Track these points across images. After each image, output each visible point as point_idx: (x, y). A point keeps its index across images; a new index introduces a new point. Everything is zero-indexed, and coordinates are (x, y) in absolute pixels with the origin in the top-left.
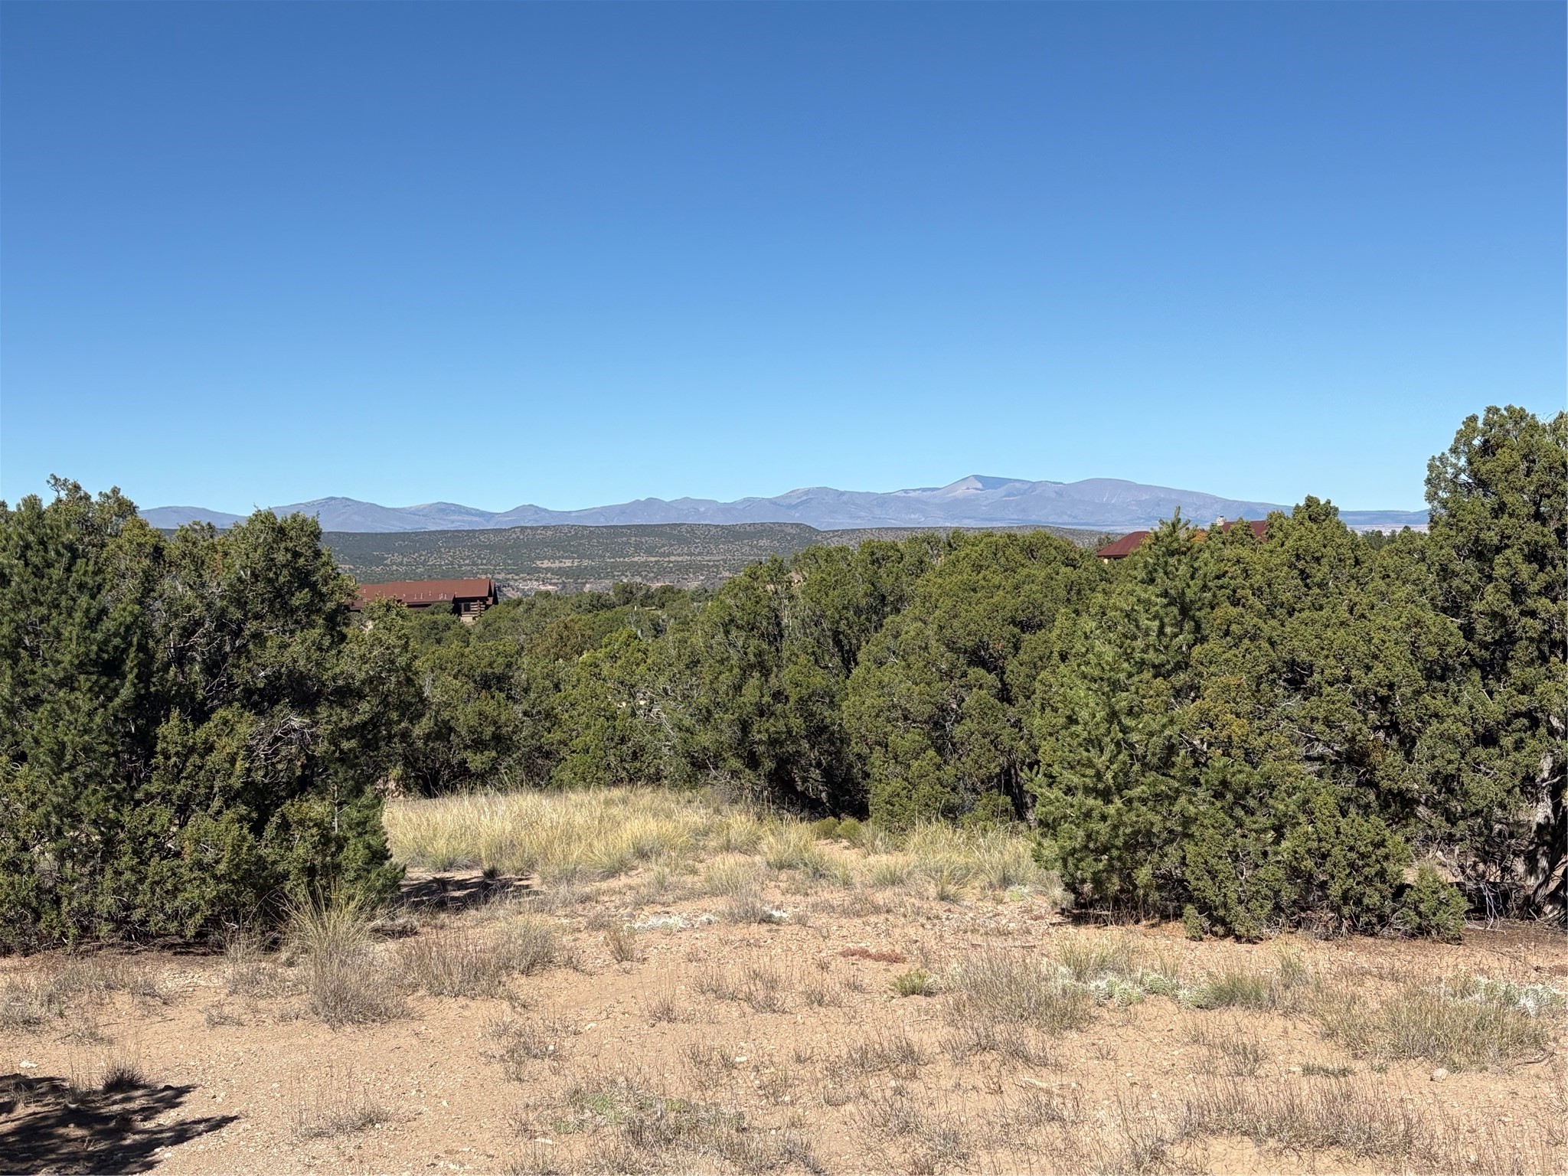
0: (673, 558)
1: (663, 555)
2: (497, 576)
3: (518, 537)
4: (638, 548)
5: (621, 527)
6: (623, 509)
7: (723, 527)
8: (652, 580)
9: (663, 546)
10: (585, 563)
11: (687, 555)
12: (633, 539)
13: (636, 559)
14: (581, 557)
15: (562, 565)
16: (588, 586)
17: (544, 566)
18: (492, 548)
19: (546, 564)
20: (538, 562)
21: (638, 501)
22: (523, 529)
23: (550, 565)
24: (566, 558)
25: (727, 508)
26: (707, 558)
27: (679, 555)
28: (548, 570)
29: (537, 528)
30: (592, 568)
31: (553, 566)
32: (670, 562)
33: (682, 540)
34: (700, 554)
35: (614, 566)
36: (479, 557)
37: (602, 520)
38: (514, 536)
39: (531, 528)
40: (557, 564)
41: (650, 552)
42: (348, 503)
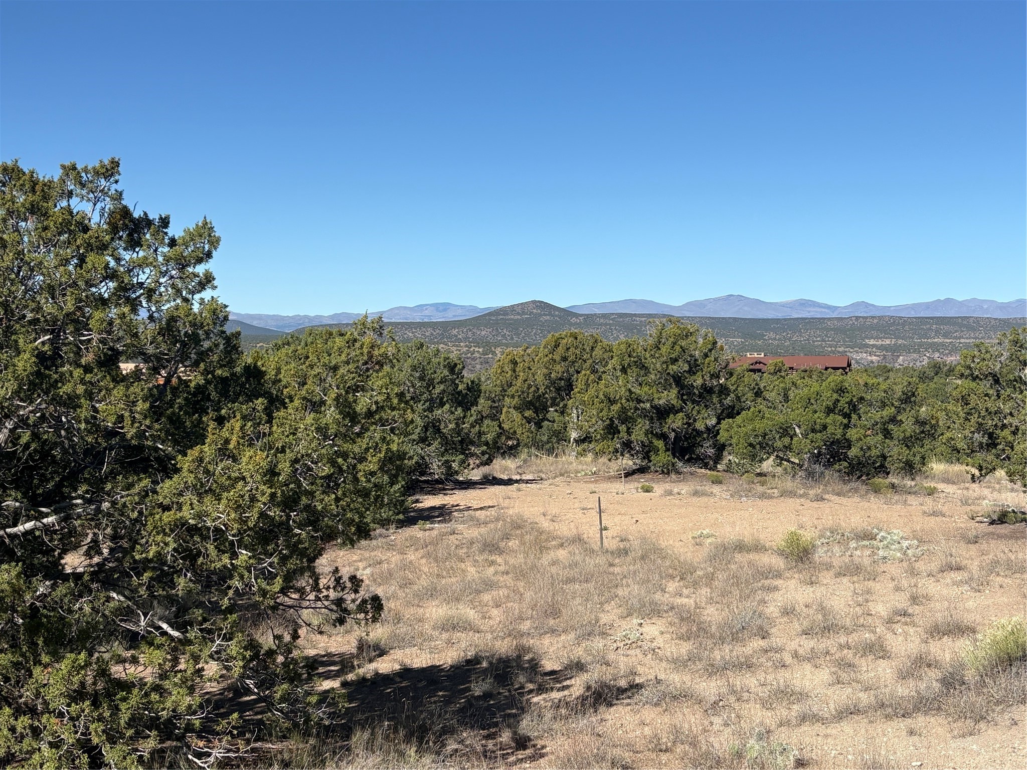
0: (962, 341)
1: (956, 338)
2: (838, 349)
3: (854, 323)
4: (938, 333)
5: (927, 318)
6: (927, 306)
7: (1000, 320)
8: (947, 355)
9: (956, 331)
10: (900, 342)
11: (973, 338)
12: (934, 326)
13: (936, 340)
14: (897, 338)
15: (883, 343)
16: (901, 358)
17: (871, 343)
18: (836, 330)
19: (872, 342)
20: (867, 341)
21: (939, 301)
22: (857, 318)
23: (875, 343)
24: (886, 338)
25: (1003, 307)
26: (988, 341)
27: (967, 338)
28: (873, 346)
29: (866, 318)
30: (904, 345)
31: (877, 343)
32: (960, 343)
33: (971, 328)
34: (982, 338)
35: (921, 345)
36: (826, 336)
37: (913, 312)
38: (851, 322)
39: (863, 318)
40: (880, 342)
41: (945, 336)
42: (743, 299)
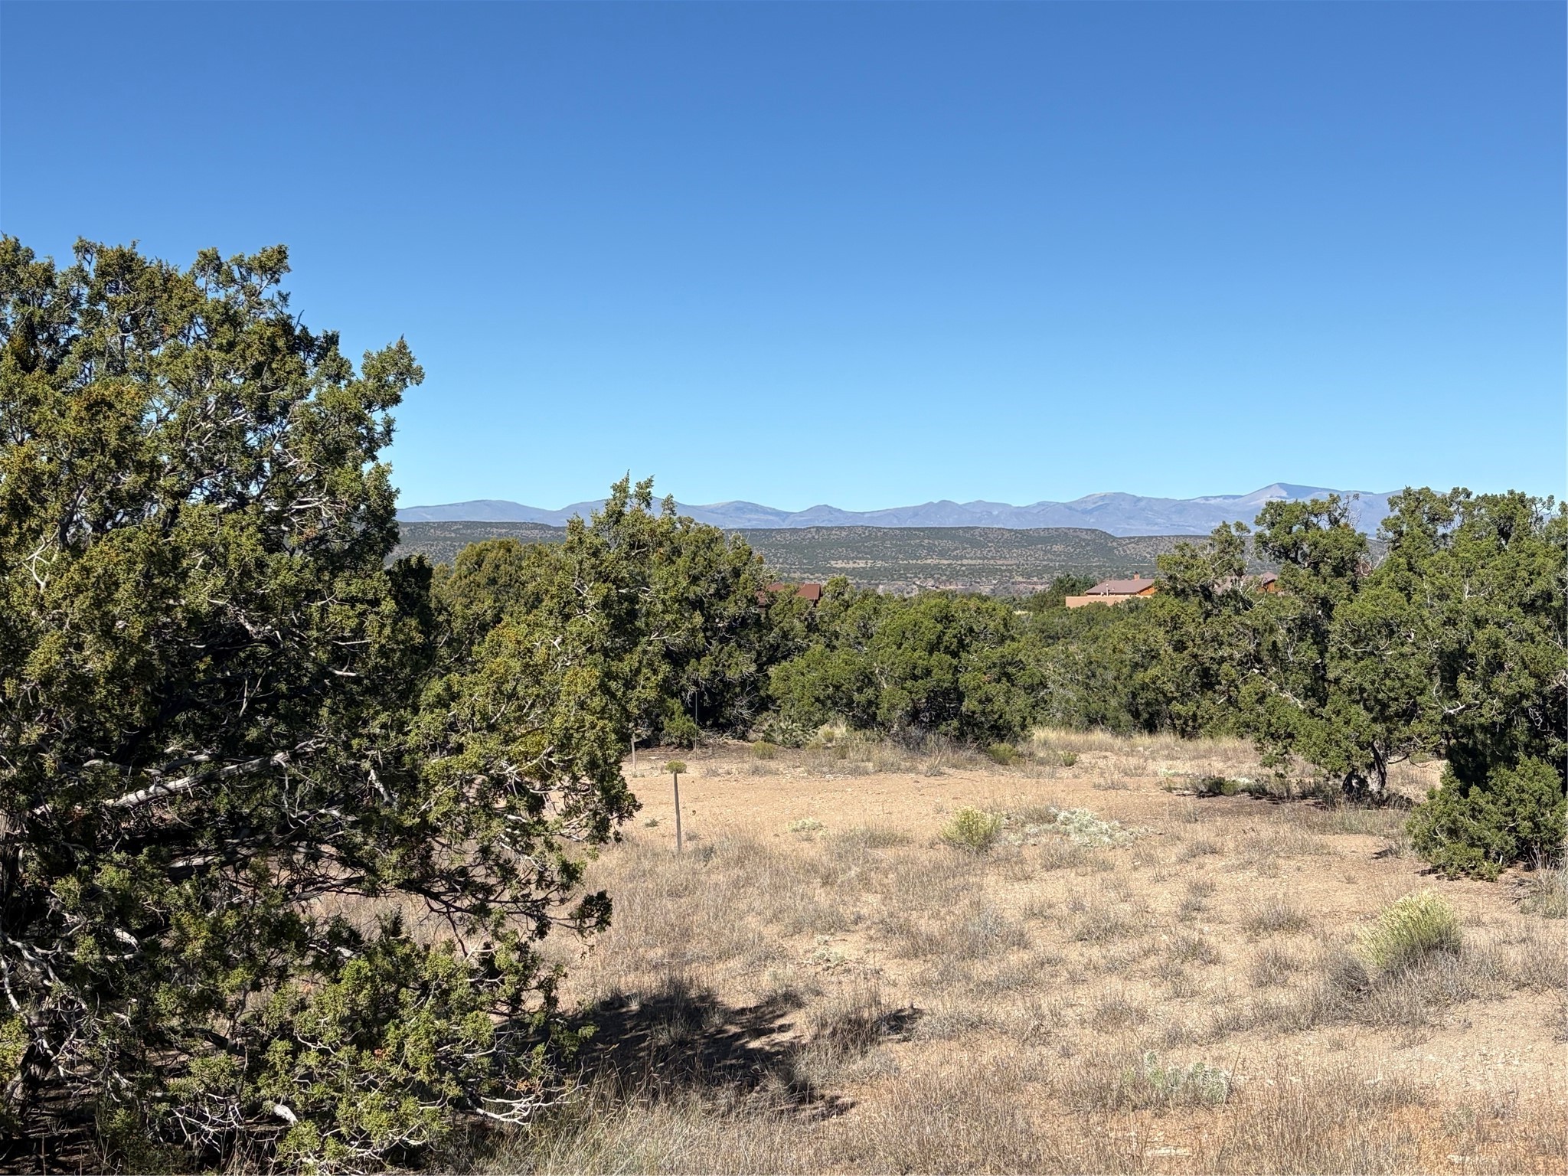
0: (965, 562)
1: (956, 558)
2: (792, 575)
3: (813, 537)
4: (930, 549)
5: (915, 529)
6: (915, 511)
7: (1016, 531)
8: (944, 582)
9: (956, 549)
10: (879, 564)
11: (980, 558)
12: (926, 541)
13: (929, 561)
14: (875, 558)
15: (856, 565)
16: (881, 587)
17: (838, 566)
18: (788, 547)
19: (840, 564)
20: (833, 562)
21: (931, 504)
22: (819, 529)
23: (844, 565)
24: (860, 559)
25: (1020, 512)
26: (999, 562)
27: (971, 558)
28: (842, 570)
29: (831, 529)
30: (885, 569)
31: (847, 566)
32: (962, 565)
33: (975, 544)
34: (993, 558)
35: (907, 568)
36: (775, 555)
37: (895, 521)
38: (810, 536)
39: (827, 529)
40: (851, 565)
41: (942, 554)
